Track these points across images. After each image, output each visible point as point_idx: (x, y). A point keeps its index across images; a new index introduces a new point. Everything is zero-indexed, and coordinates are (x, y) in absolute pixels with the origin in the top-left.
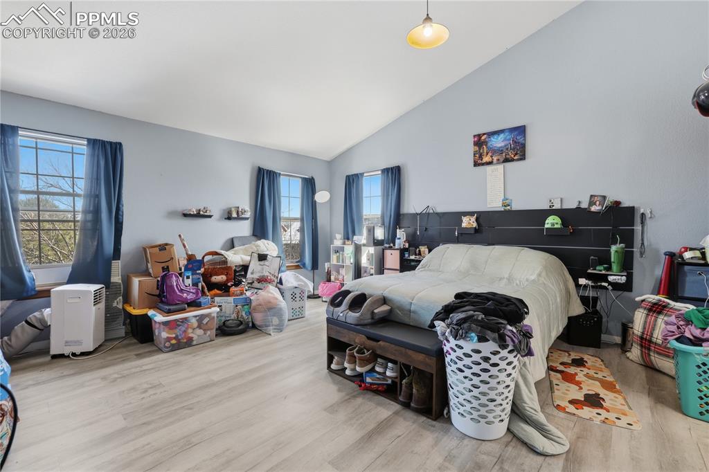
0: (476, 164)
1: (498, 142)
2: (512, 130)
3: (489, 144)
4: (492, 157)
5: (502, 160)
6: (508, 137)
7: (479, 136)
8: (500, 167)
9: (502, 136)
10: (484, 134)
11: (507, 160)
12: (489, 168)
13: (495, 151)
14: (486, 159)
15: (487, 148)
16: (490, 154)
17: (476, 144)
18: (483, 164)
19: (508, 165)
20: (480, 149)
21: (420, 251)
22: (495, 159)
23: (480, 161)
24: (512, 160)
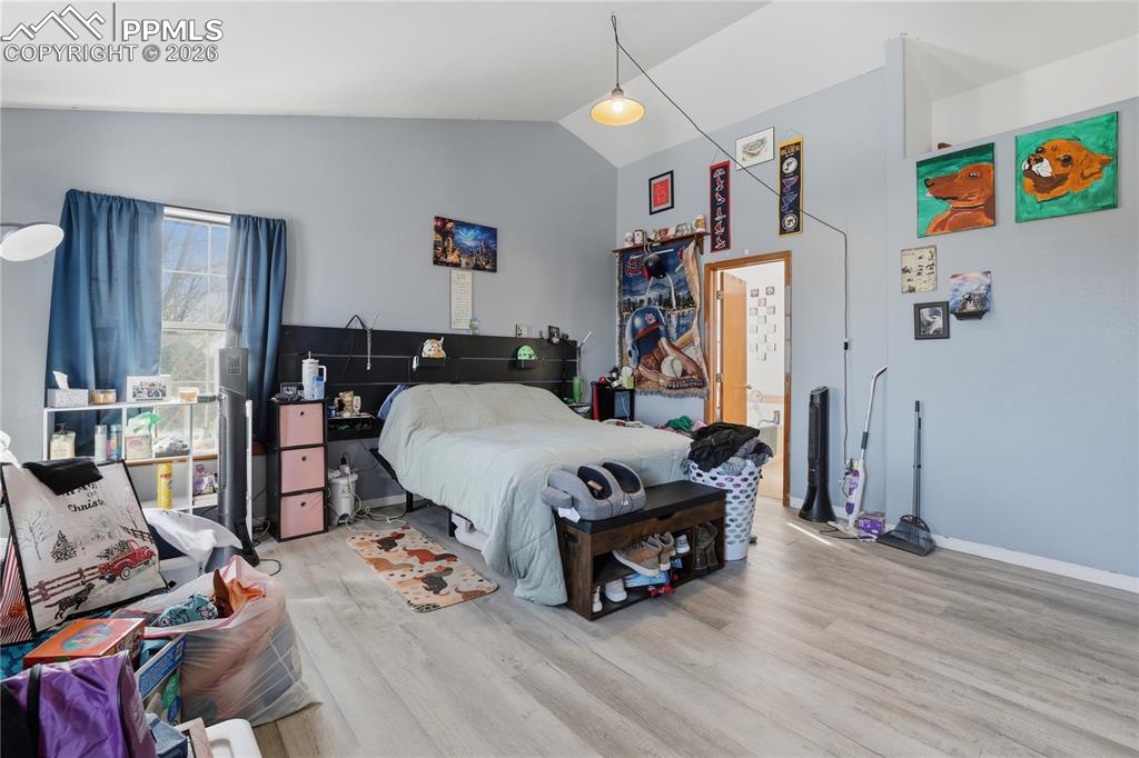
0: (437, 261)
1: (468, 238)
2: (485, 229)
3: (457, 237)
4: (459, 256)
5: (472, 265)
6: (479, 237)
7: (444, 221)
8: (467, 275)
9: (472, 232)
10: (451, 221)
11: (477, 267)
12: (455, 272)
13: (465, 251)
14: (452, 258)
15: (454, 242)
16: (457, 252)
17: (438, 230)
18: (447, 264)
19: (478, 273)
20: (444, 240)
21: (340, 401)
22: (464, 261)
23: (443, 259)
24: (484, 269)
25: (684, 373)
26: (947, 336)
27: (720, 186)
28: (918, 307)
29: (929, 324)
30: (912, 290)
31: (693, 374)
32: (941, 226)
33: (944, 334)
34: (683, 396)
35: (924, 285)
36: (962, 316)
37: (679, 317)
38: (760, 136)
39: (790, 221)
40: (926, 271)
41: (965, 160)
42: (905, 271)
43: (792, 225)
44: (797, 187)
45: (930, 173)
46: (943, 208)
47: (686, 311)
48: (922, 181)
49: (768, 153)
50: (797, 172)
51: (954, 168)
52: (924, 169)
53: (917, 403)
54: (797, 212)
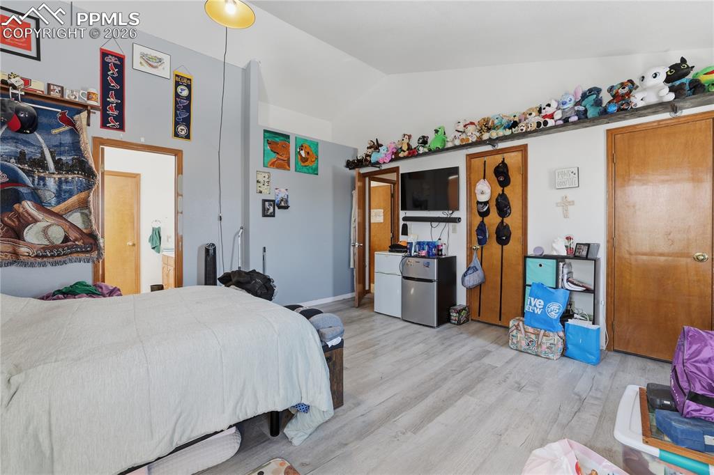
25: (66, 239)
26: (274, 216)
27: (113, 72)
28: (264, 201)
29: (268, 209)
30: (261, 192)
31: (76, 240)
32: (273, 164)
33: (273, 215)
34: (65, 262)
35: (266, 191)
36: (280, 207)
37: (60, 182)
38: (159, 55)
39: (182, 129)
40: (266, 184)
41: (282, 138)
42: (258, 182)
43: (183, 133)
44: (188, 108)
45: (269, 137)
46: (273, 156)
47: (70, 177)
48: (266, 139)
49: (165, 71)
50: (189, 98)
51: (277, 139)
52: (267, 134)
53: (264, 248)
54: (188, 125)
